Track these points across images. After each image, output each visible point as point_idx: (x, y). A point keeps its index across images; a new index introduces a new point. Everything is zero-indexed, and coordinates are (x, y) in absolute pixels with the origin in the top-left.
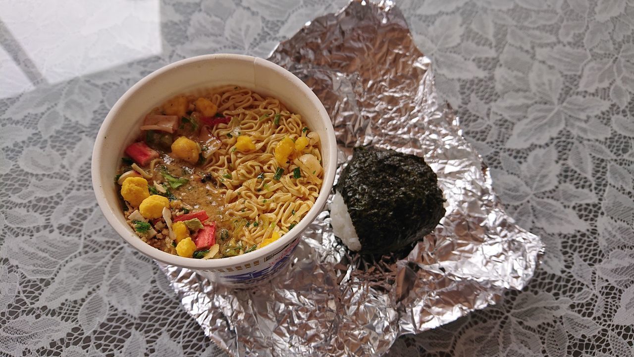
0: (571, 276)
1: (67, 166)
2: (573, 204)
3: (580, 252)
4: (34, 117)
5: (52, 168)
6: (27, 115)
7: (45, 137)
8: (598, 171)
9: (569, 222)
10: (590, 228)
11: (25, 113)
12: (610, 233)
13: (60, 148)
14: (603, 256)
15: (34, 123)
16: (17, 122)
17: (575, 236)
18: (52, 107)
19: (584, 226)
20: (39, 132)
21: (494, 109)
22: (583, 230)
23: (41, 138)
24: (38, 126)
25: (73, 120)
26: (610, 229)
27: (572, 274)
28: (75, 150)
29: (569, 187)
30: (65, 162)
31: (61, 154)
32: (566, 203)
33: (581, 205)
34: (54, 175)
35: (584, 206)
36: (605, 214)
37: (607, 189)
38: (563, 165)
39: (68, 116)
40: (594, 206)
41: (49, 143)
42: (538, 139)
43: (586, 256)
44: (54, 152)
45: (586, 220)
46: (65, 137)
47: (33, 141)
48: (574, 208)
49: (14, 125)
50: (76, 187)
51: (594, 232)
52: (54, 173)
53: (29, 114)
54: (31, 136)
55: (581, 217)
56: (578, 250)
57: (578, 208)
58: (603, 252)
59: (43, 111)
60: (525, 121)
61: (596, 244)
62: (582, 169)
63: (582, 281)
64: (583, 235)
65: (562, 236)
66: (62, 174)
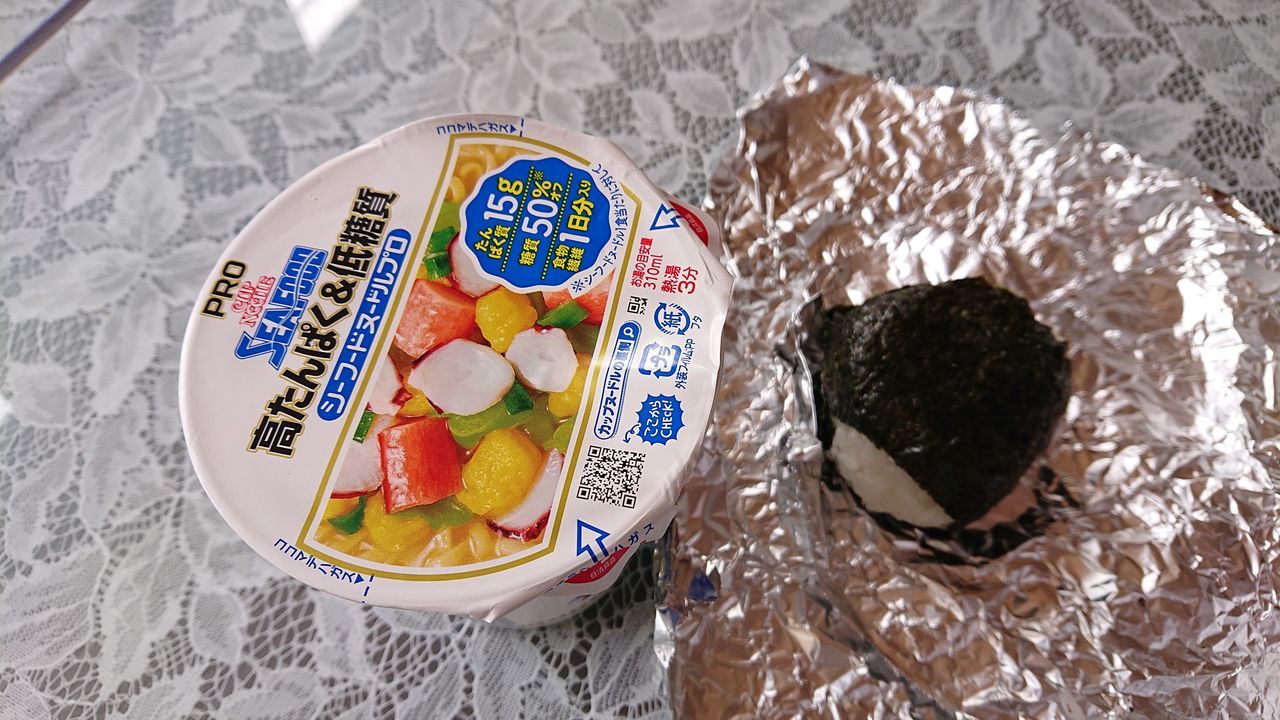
0: (1249, 193)
1: (338, 675)
2: (1154, 90)
3: (1227, 150)
4: (170, 642)
5: (311, 703)
6: (151, 650)
7: (235, 659)
8: (1139, 18)
9: (1175, 119)
10: (1207, 105)
11: (144, 648)
12: (1236, 94)
13: (287, 655)
14: (1258, 132)
15: (182, 652)
16: (147, 681)
17: (1200, 134)
18: (188, 593)
19: (1196, 110)
20: (212, 660)
21: (927, 28)
22: (1202, 116)
23: (227, 669)
24: (197, 650)
25: (260, 583)
26: (1230, 88)
27: (1248, 188)
28: (321, 633)
29: (1126, 67)
30: (325, 671)
31: (302, 664)
32: (1147, 94)
33: (1165, 84)
34: (329, 711)
35: (1170, 82)
36: (1205, 71)
37: (1173, 32)
38: (1091, 41)
39: (240, 583)
40: (1181, 70)
41: (255, 664)
42: (1025, 28)
43: (1239, 149)
44: (281, 671)
45: (1191, 99)
46: (277, 627)
47: (215, 687)
48: (1161, 93)
49: (144, 691)
50: (395, 697)
51: (1216, 108)
52: (325, 708)
53: (153, 645)
54: (202, 682)
55: (1180, 99)
56: (1222, 149)
57: (1166, 89)
58: (1253, 126)
59: (179, 616)
60: (984, 14)
61: (1234, 124)
62: (1118, 30)
63: (1267, 188)
64: (1208, 123)
65: (1186, 145)
66: (343, 696)
